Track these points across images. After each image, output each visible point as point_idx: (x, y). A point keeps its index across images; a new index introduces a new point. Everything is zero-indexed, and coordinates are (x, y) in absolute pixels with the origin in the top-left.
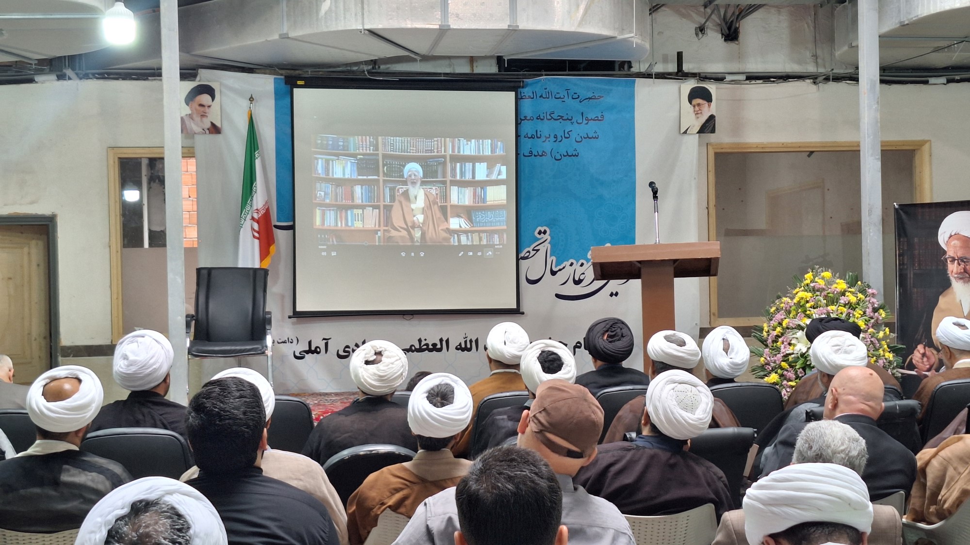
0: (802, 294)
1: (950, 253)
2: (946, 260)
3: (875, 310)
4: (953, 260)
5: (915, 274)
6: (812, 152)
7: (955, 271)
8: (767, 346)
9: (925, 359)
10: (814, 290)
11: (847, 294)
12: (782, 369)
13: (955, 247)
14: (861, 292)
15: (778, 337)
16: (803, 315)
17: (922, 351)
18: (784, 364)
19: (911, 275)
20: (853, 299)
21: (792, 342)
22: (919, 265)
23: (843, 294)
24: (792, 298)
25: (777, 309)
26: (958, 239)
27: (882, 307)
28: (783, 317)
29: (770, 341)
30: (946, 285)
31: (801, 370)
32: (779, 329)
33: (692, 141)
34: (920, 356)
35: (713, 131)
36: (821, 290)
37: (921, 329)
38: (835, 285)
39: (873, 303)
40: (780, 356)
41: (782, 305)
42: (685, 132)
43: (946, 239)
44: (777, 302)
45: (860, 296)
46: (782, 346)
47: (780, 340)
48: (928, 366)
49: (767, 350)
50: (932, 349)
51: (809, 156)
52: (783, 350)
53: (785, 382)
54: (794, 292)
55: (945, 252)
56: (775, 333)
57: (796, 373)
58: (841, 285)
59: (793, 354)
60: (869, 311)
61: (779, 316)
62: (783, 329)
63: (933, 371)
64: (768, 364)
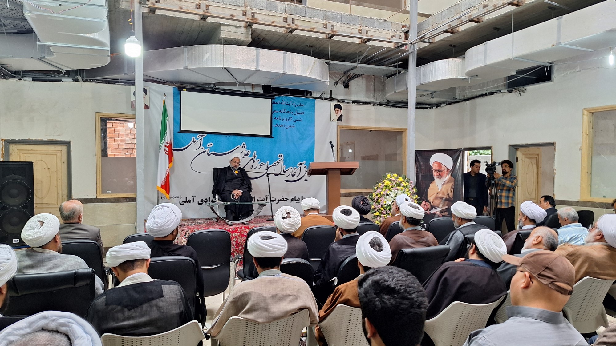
0: (387, 183)
1: (434, 168)
2: (433, 170)
3: (412, 189)
4: (435, 171)
5: (421, 175)
6: (371, 130)
7: (436, 175)
8: (374, 201)
9: (425, 206)
10: (391, 181)
11: (403, 182)
12: (381, 210)
13: (435, 166)
14: (407, 181)
15: (379, 198)
16: (388, 190)
17: (424, 203)
18: (382, 209)
19: (420, 176)
20: (405, 185)
21: (385, 200)
22: (423, 172)
23: (401, 182)
24: (383, 184)
25: (378, 188)
26: (436, 163)
27: (414, 187)
28: (380, 191)
29: (376, 199)
30: (433, 180)
31: (388, 211)
32: (379, 195)
33: (335, 123)
34: (423, 205)
35: (342, 121)
36: (394, 181)
37: (424, 195)
38: (398, 179)
39: (412, 186)
40: (380, 206)
41: (379, 186)
42: (332, 121)
43: (432, 163)
44: (377, 185)
45: (407, 183)
46: (381, 202)
47: (380, 199)
48: (427, 209)
49: (375, 203)
50: (428, 203)
51: (370, 132)
52: (381, 203)
53: (382, 215)
54: (384, 181)
55: (432, 168)
56: (377, 197)
57: (386, 212)
58: (401, 179)
59: (385, 205)
60: (410, 189)
61: (379, 190)
62: (381, 195)
63: (428, 211)
64: (375, 208)
